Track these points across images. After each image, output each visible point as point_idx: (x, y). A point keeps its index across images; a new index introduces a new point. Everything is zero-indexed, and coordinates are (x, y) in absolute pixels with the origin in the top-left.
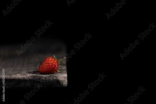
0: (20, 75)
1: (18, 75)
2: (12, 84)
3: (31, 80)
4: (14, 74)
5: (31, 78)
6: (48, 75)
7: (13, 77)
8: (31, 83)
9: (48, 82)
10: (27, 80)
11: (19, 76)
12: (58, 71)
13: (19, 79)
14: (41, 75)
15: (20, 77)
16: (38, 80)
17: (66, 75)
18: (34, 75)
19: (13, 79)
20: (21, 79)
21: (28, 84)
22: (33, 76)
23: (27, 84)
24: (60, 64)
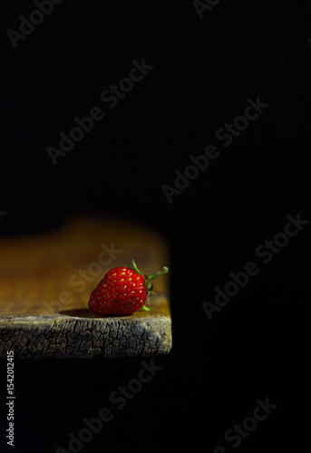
0: (35, 318)
1: (30, 318)
2: (13, 344)
3: (69, 331)
4: (19, 316)
5: (67, 326)
6: (118, 319)
7: (16, 322)
8: (68, 341)
9: (117, 338)
10: (55, 331)
11: (33, 321)
12: (145, 308)
13: (34, 328)
14: (96, 319)
15: (36, 323)
16: (88, 332)
17: (167, 320)
18: (77, 318)
19: (15, 330)
20: (40, 328)
21: (60, 343)
22: (74, 320)
23: (56, 343)
24: (151, 289)
